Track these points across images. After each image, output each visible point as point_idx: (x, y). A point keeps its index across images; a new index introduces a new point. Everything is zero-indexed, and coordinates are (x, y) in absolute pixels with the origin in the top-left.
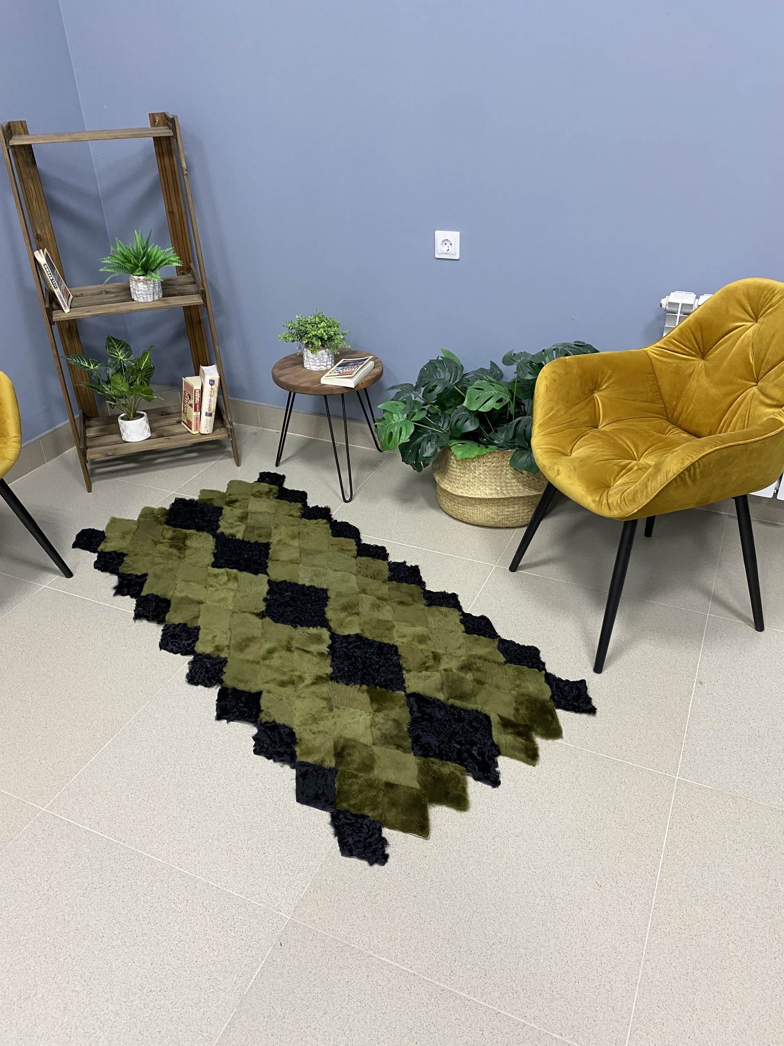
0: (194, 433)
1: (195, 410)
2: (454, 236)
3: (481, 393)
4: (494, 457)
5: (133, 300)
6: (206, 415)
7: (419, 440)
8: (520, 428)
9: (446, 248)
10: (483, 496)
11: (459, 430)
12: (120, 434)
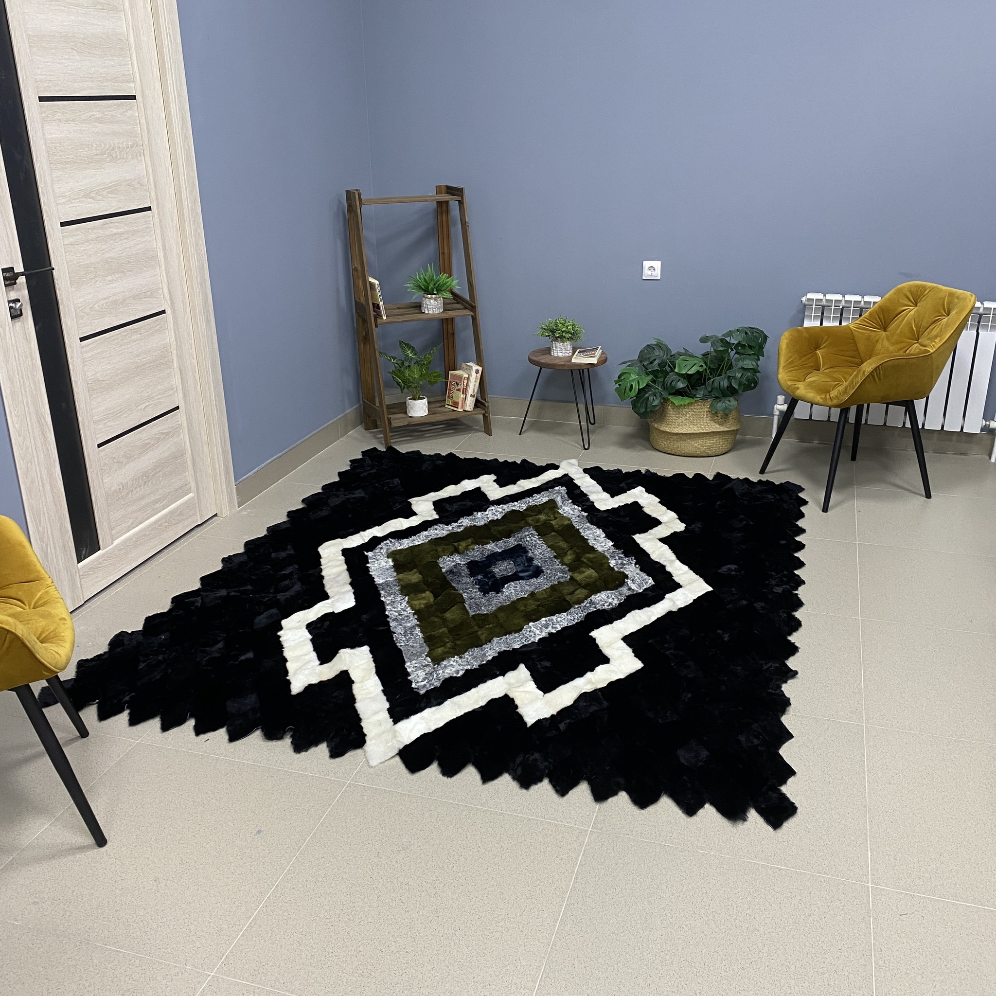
0: (460, 410)
1: (463, 393)
2: (657, 264)
3: (687, 363)
4: (698, 405)
5: (424, 313)
6: (471, 396)
7: (647, 395)
8: (716, 385)
9: (649, 273)
10: (693, 432)
11: (673, 388)
12: (406, 413)
